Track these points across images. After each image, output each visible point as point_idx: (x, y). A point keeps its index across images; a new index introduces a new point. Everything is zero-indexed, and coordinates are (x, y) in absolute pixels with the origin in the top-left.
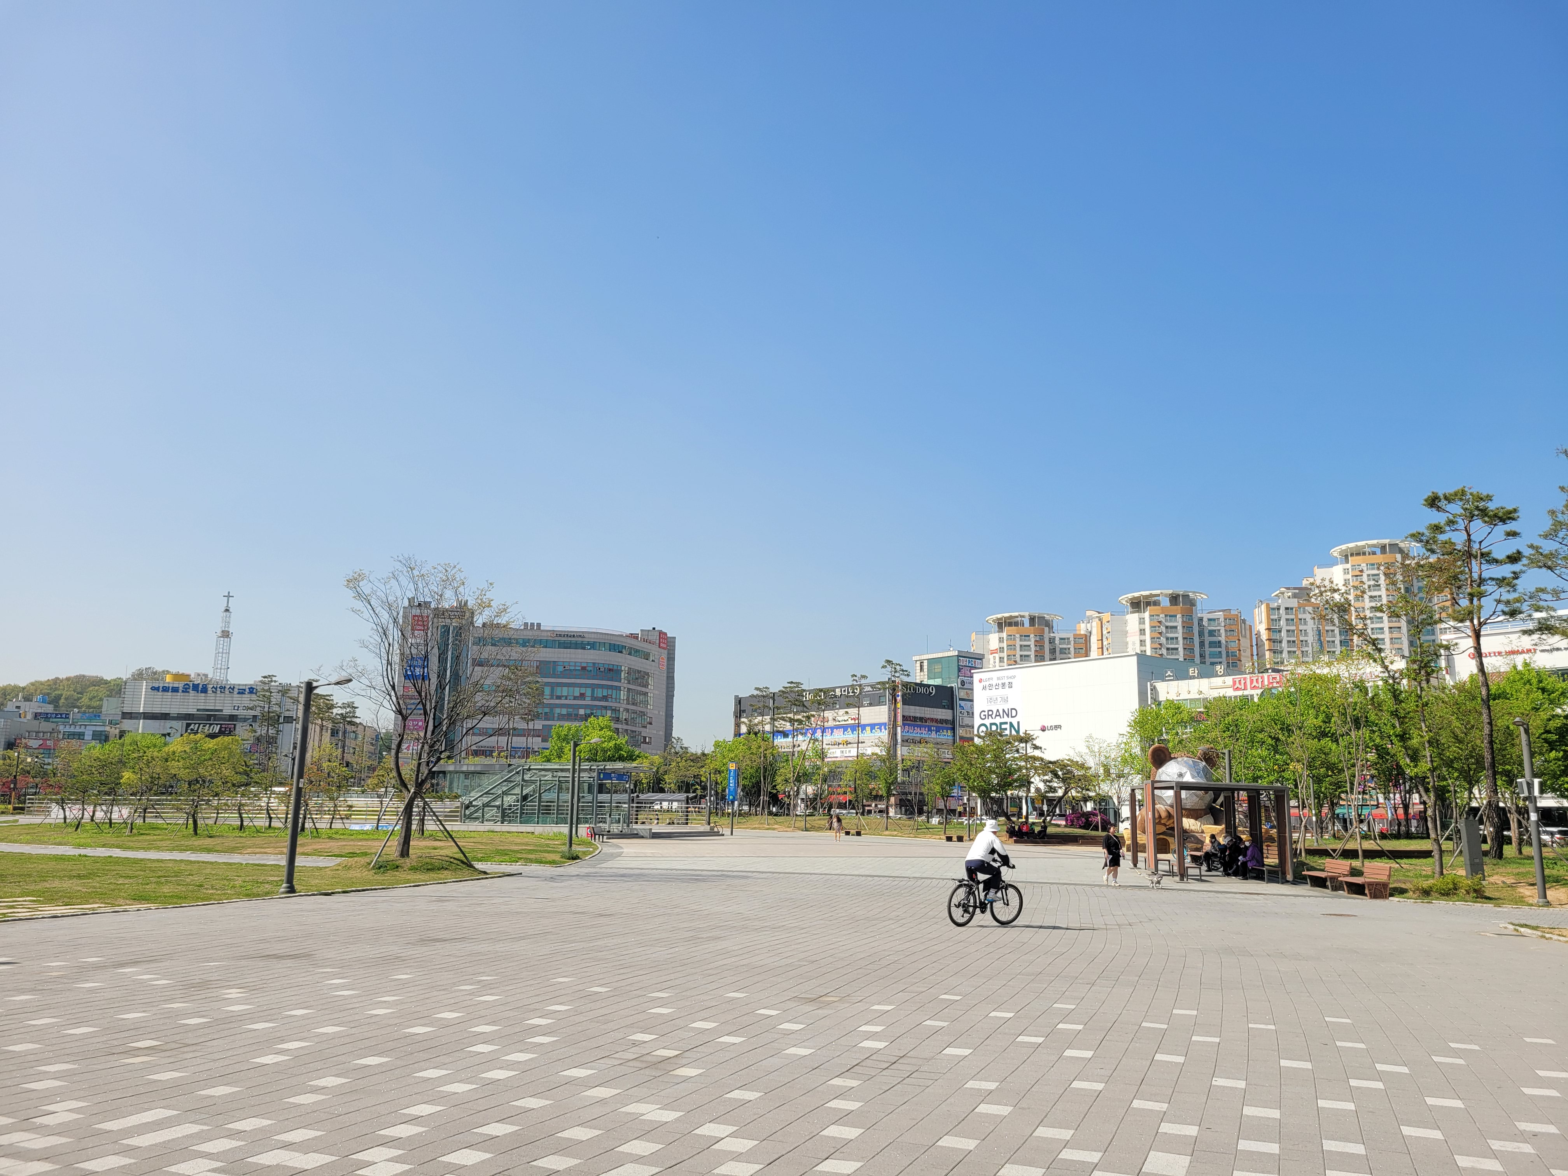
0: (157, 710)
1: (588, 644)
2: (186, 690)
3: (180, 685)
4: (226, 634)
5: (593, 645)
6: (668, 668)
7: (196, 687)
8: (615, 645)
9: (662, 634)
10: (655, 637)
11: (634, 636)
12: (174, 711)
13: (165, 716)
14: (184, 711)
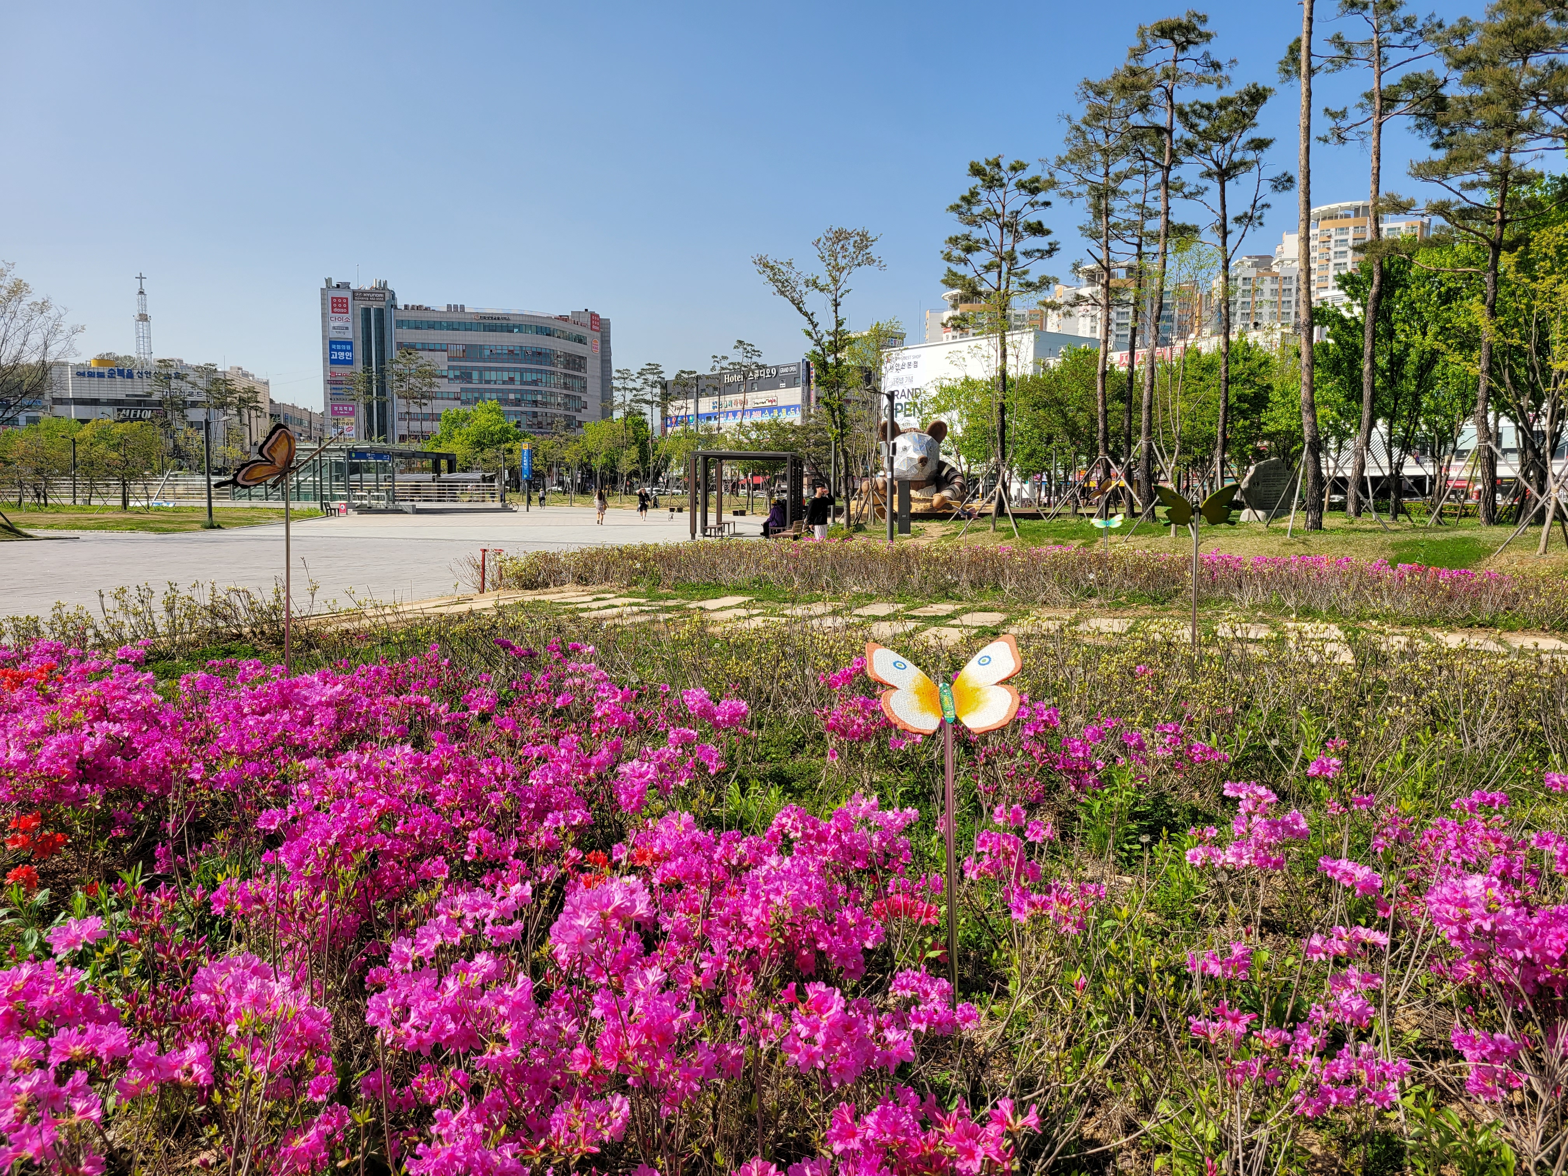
0: (86, 396)
1: (514, 326)
2: (111, 375)
3: (105, 370)
4: (144, 318)
5: (521, 328)
6: (602, 352)
7: (121, 373)
8: (543, 329)
9: (594, 316)
10: (587, 320)
11: (563, 319)
12: (103, 396)
13: (95, 402)
14: (113, 396)
